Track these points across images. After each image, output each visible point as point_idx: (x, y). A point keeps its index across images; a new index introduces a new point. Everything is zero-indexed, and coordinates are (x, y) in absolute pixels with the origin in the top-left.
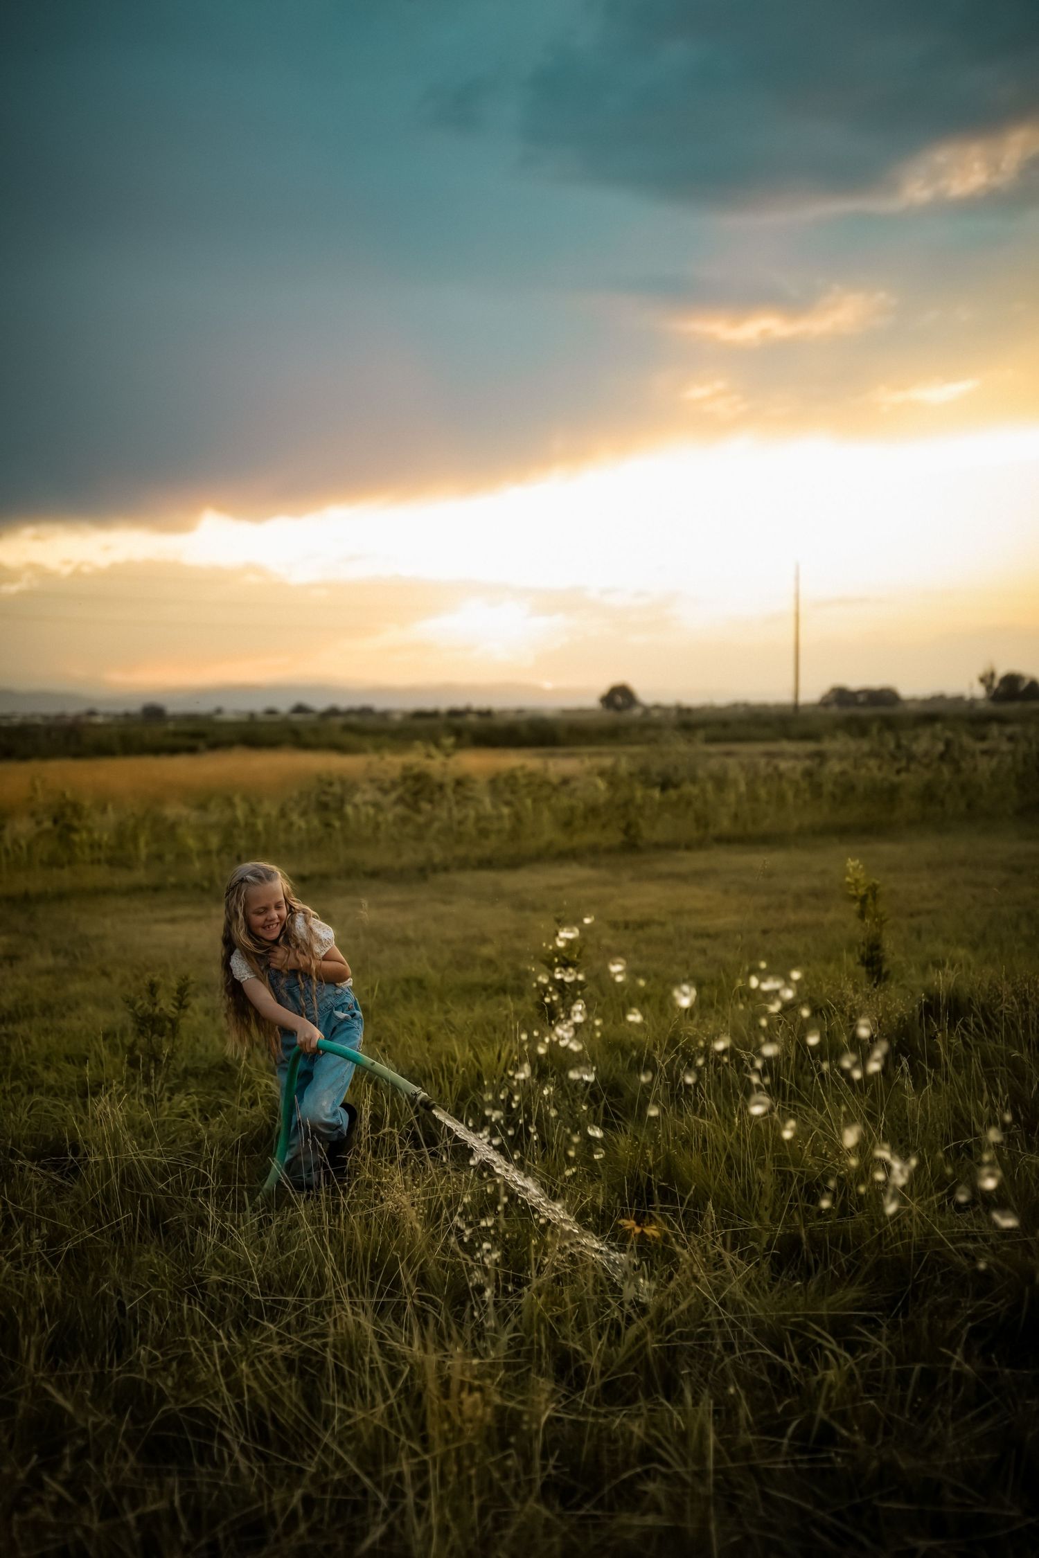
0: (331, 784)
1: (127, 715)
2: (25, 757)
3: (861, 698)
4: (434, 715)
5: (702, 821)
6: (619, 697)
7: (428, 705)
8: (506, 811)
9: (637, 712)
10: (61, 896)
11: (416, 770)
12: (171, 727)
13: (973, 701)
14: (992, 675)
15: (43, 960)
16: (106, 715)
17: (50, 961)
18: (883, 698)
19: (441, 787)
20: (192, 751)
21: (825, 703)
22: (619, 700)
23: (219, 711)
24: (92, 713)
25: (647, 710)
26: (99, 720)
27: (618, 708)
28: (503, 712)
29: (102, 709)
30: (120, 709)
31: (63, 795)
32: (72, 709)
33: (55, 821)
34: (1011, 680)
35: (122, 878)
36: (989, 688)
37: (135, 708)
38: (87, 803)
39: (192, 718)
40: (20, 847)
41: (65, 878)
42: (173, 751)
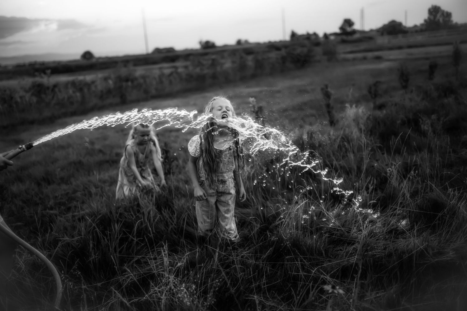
7: (21, 62)
8: (78, 94)
9: (94, 60)
11: (37, 83)
19: (48, 88)
21: (153, 53)
22: (87, 56)
25: (97, 59)
34: (207, 42)
36: (201, 45)
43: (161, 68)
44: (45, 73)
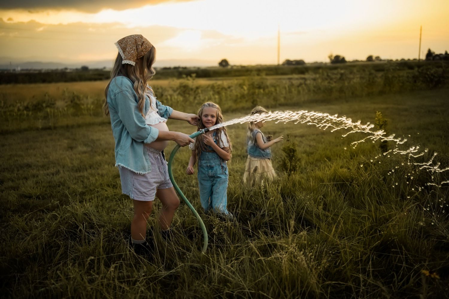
0: (158, 89)
1: (77, 69)
2: (50, 82)
3: (294, 63)
4: (170, 68)
5: (275, 99)
6: (224, 63)
7: (167, 65)
9: (229, 67)
10: (79, 126)
11: (184, 84)
12: (91, 73)
13: (326, 64)
14: (331, 56)
15: (81, 148)
16: (71, 69)
17: (85, 149)
18: (300, 63)
19: (192, 89)
20: (101, 79)
21: (283, 64)
22: (224, 64)
23: (105, 68)
24: (66, 69)
25: (232, 67)
26: (68, 71)
27: (224, 66)
28: (190, 68)
29: (69, 67)
30: (75, 67)
31: (74, 93)
32: (60, 68)
33: (72, 102)
34: (337, 57)
35: (99, 120)
36: (331, 59)
37: (79, 67)
38: (81, 96)
39: (97, 70)
40: (65, 110)
41: (79, 120)
42: (95, 80)
43: (290, 79)
44: (191, 76)
